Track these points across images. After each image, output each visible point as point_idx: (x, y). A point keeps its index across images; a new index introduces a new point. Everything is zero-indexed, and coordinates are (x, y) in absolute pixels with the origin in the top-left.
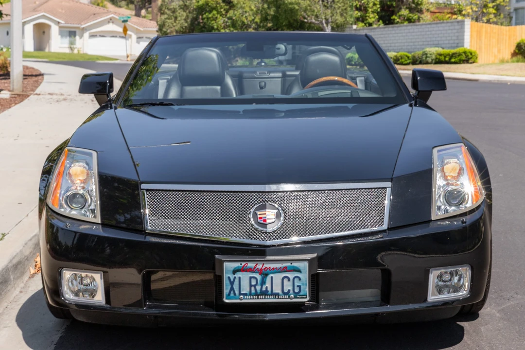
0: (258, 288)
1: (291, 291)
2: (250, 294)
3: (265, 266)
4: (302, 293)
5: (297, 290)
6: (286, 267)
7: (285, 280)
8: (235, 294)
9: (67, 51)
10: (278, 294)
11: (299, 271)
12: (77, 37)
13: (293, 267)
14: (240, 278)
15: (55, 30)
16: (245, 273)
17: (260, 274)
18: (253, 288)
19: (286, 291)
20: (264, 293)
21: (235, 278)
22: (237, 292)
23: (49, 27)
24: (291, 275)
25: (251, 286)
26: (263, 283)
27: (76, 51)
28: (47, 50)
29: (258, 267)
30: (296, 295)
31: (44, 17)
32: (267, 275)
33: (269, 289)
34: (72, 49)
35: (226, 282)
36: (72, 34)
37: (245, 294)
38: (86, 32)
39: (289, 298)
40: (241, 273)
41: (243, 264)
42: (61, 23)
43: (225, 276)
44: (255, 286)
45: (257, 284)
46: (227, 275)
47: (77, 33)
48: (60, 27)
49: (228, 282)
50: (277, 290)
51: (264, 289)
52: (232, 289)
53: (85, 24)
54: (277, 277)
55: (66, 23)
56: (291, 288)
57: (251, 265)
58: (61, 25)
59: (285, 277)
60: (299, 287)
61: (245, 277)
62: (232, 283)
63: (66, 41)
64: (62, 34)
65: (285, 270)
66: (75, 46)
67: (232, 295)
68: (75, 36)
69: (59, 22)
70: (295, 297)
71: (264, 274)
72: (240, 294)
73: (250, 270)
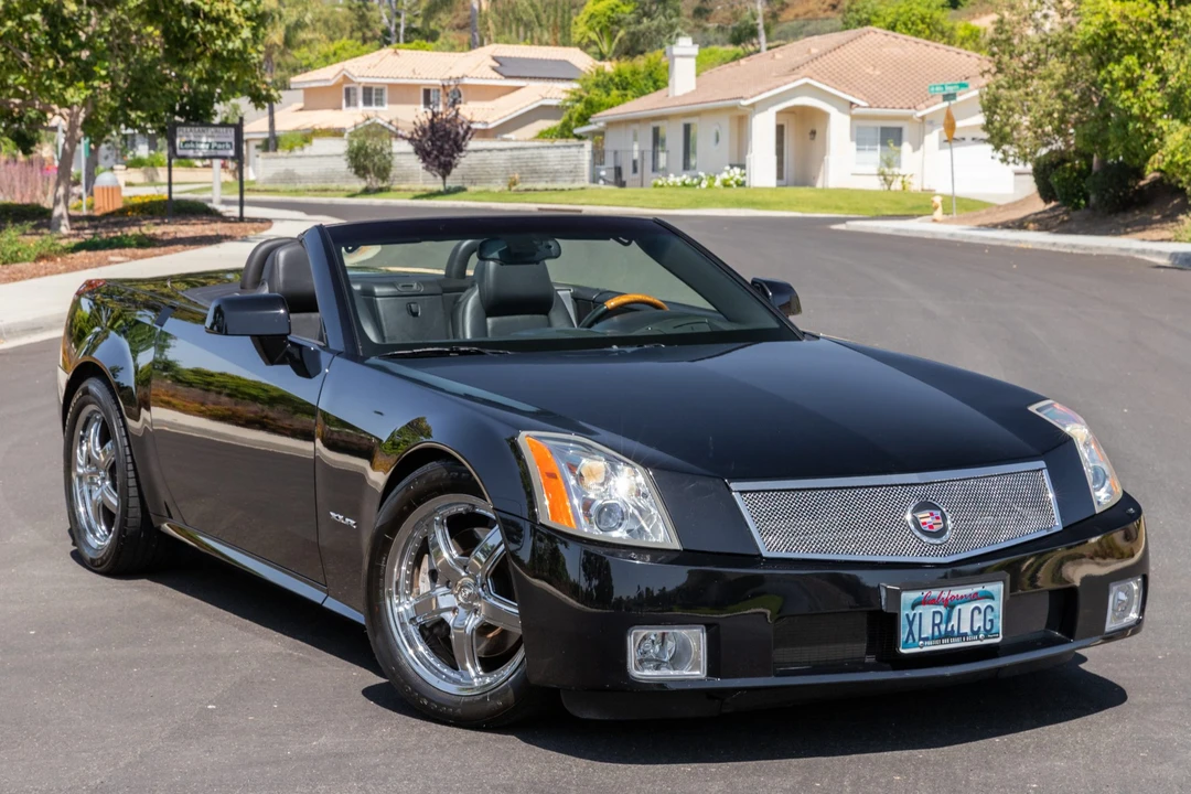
0: (943, 627)
1: (982, 629)
2: (933, 638)
3: (953, 593)
4: (994, 631)
5: (988, 627)
6: (976, 593)
7: (976, 612)
8: (914, 640)
9: (875, 184)
10: (965, 635)
11: (990, 597)
12: (906, 147)
13: (985, 591)
14: (920, 614)
15: (839, 127)
16: (927, 606)
17: (946, 606)
18: (936, 628)
19: (975, 629)
20: (949, 635)
21: (915, 615)
22: (917, 637)
23: (824, 116)
24: (982, 605)
25: (934, 625)
26: (949, 619)
27: (897, 185)
28: (819, 185)
29: (943, 596)
30: (988, 634)
31: (807, 89)
32: (953, 607)
33: (956, 628)
34: (887, 180)
35: (903, 622)
36: (891, 136)
37: (926, 639)
38: (931, 132)
39: (978, 639)
40: (921, 607)
41: (925, 593)
42: (858, 106)
43: (904, 613)
44: (938, 625)
45: (941, 622)
46: (905, 612)
47: (905, 134)
48: (854, 118)
49: (906, 622)
50: (965, 629)
51: (949, 629)
52: (911, 632)
53: (927, 107)
54: (967, 608)
55: (870, 107)
56: (981, 624)
57: (935, 593)
58: (856, 111)
59: (977, 608)
60: (991, 621)
61: (927, 612)
62: (911, 623)
63: (873, 158)
64: (860, 139)
65: (975, 597)
66: (896, 170)
67: (911, 641)
68: (899, 142)
69: (852, 103)
70: (986, 637)
71: (950, 605)
72: (920, 639)
73: (933, 602)
